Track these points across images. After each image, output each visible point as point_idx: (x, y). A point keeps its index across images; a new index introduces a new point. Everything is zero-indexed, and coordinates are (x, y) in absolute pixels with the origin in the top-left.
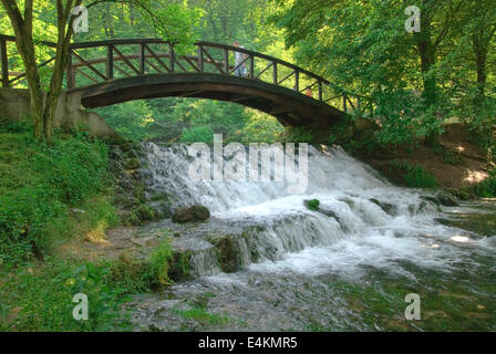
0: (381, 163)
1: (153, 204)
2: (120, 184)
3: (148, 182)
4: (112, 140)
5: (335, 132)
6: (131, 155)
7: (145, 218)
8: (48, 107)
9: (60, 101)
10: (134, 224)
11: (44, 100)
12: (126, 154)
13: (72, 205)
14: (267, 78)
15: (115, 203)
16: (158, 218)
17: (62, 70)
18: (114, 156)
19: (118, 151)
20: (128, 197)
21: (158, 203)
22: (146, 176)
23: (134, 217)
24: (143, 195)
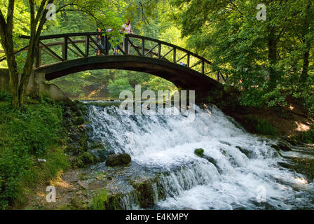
0: (240, 116)
1: (93, 151)
2: (71, 136)
3: (89, 134)
4: (66, 103)
5: (212, 95)
6: (78, 115)
7: (87, 163)
8: (22, 84)
9: (30, 80)
10: (80, 166)
11: (20, 79)
12: (74, 114)
13: (37, 156)
14: (170, 58)
15: (67, 151)
16: (96, 161)
17: (32, 59)
18: (66, 116)
19: (69, 112)
20: (76, 145)
21: (96, 150)
22: (88, 130)
23: (80, 162)
24: (86, 145)
